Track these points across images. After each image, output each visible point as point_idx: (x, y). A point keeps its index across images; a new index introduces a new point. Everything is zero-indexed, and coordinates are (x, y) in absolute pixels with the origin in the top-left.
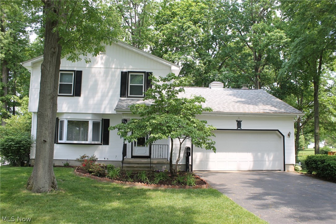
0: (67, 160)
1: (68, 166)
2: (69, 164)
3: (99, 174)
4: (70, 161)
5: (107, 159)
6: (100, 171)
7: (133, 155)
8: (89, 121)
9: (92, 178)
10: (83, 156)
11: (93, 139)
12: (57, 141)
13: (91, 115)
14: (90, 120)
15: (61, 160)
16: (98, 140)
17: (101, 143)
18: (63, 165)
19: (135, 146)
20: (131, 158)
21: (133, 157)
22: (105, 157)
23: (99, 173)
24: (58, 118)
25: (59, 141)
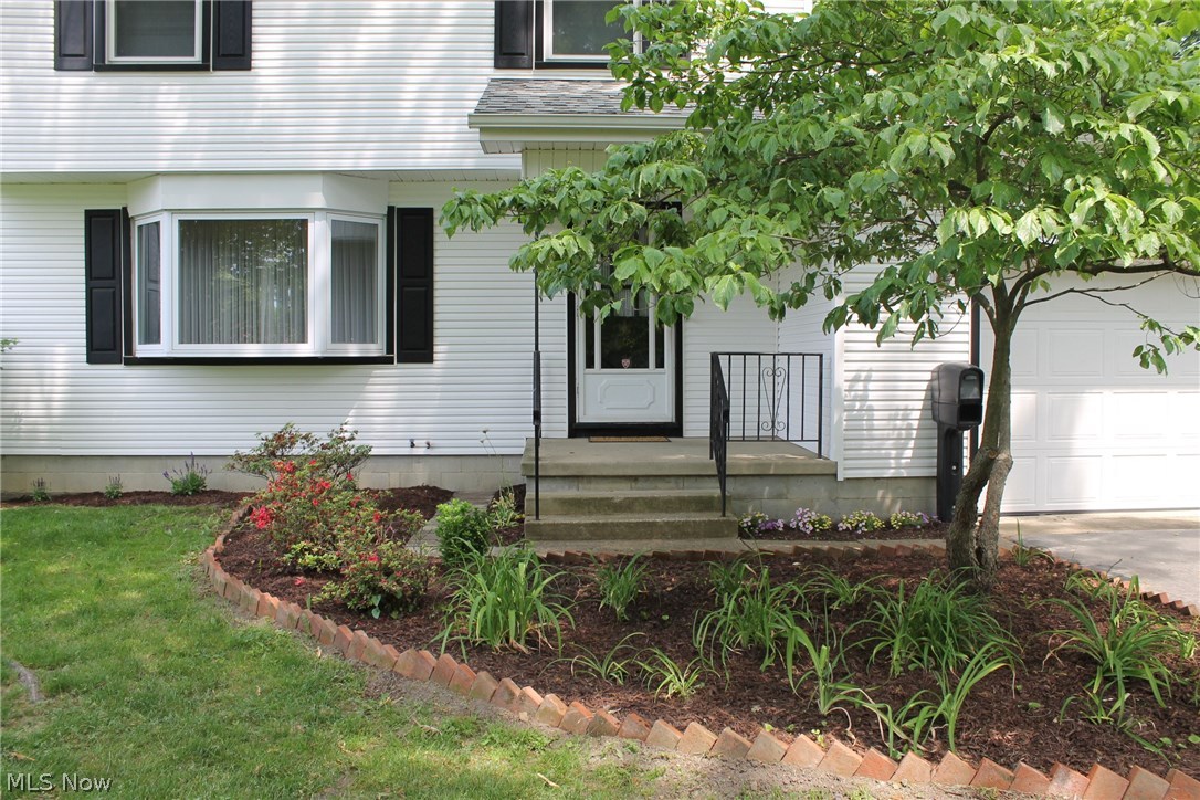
0: (193, 457)
1: (196, 492)
2: (201, 482)
3: (376, 600)
4: (209, 464)
5: (429, 446)
6: (388, 572)
7: (582, 418)
8: (307, 220)
9: (318, 638)
10: (278, 437)
11: (340, 333)
12: (129, 349)
13: (319, 182)
14: (318, 214)
15: (158, 461)
16: (366, 337)
17: (390, 349)
18: (168, 487)
19: (590, 363)
20: (566, 435)
21: (577, 430)
22: (412, 435)
23: (381, 591)
24: (125, 209)
25: (142, 350)
